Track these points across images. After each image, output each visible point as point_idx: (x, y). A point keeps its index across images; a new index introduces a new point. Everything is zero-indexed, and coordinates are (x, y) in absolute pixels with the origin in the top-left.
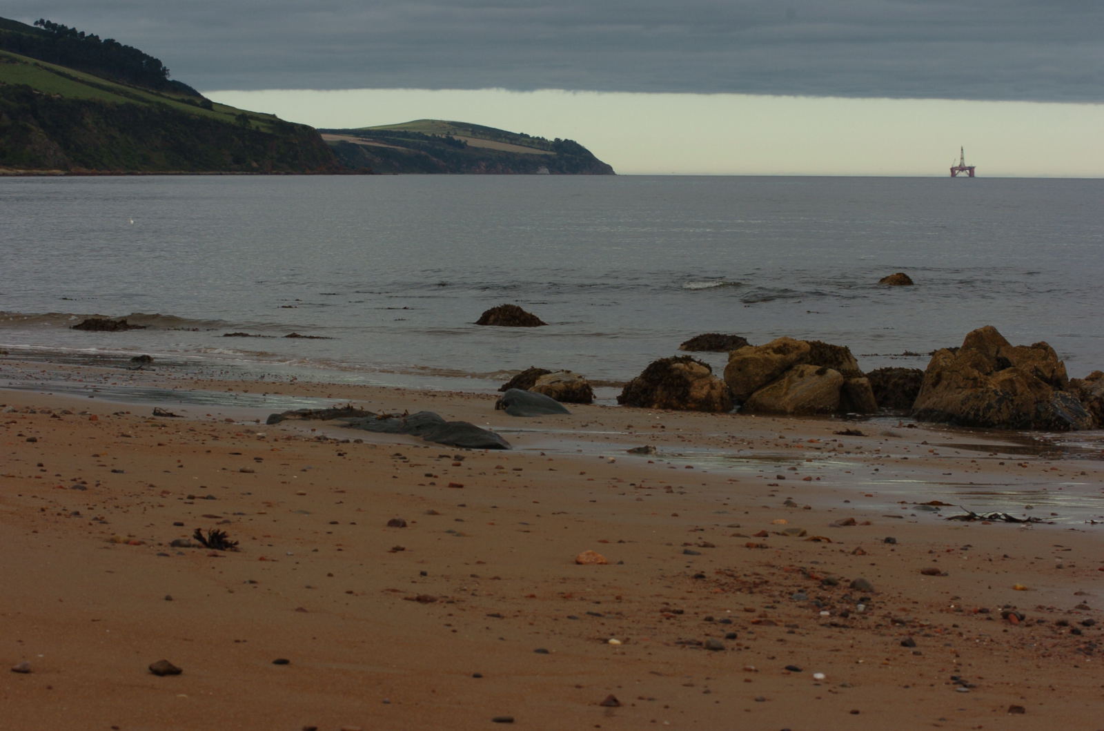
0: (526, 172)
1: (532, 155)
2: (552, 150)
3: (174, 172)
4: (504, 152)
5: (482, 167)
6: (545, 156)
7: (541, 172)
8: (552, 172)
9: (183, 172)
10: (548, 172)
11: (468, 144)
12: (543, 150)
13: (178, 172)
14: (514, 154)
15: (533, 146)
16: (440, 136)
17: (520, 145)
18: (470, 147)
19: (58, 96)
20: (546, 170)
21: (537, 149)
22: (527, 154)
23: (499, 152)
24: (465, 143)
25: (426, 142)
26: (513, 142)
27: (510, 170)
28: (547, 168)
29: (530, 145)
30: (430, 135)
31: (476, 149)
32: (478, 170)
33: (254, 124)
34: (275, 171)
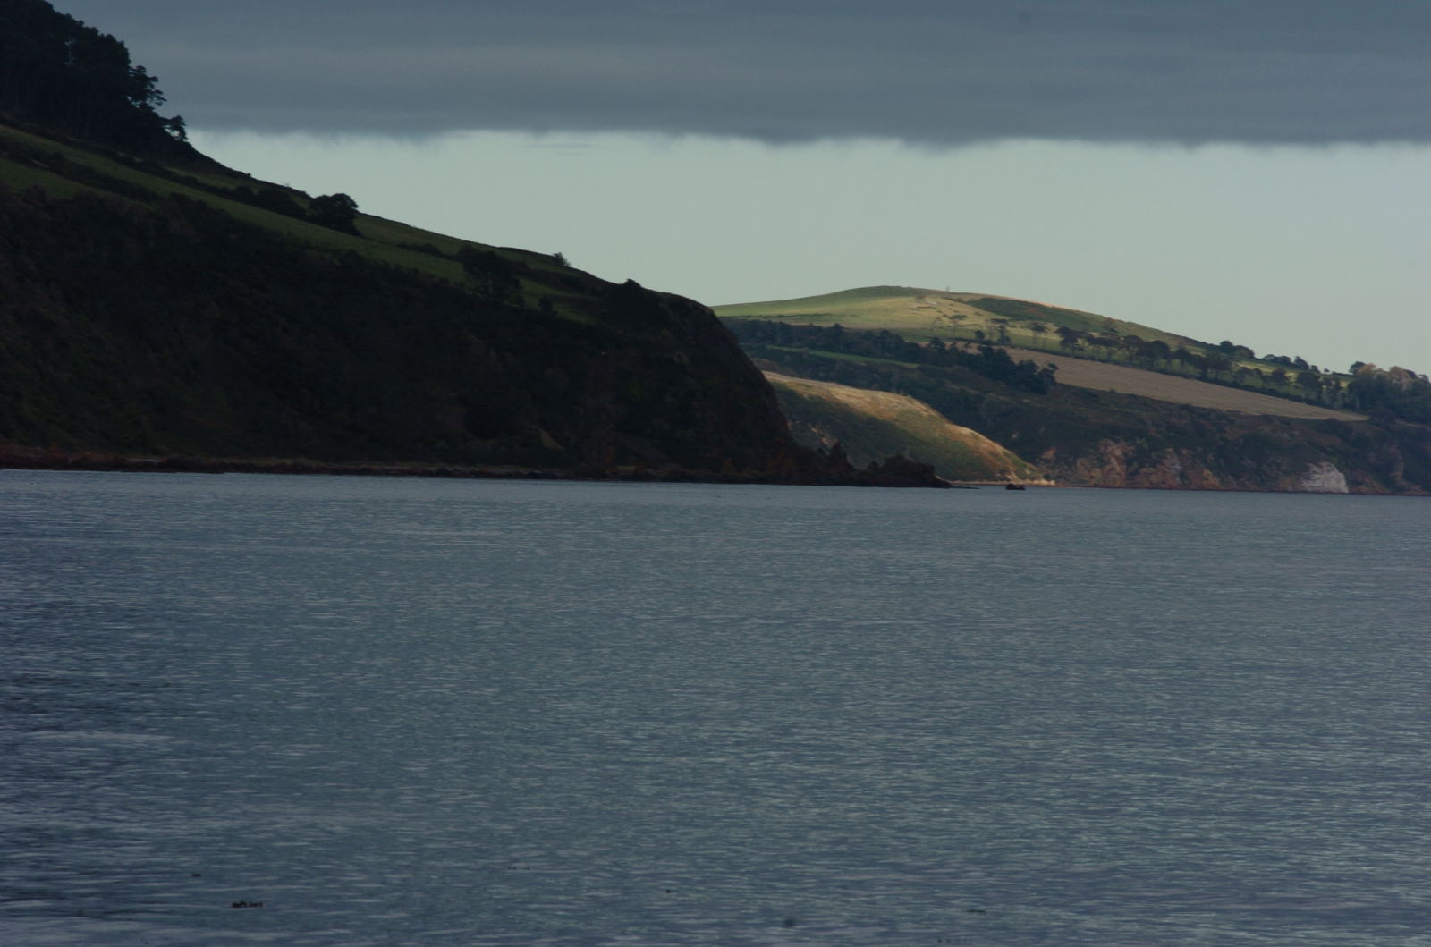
0: (1265, 483)
1: (1287, 422)
2: (1348, 407)
3: (274, 461)
4: (1186, 407)
5: (1113, 460)
6: (1331, 426)
7: (1317, 484)
8: (1355, 487)
9: (303, 460)
10: (1343, 486)
11: (1060, 377)
12: (1318, 403)
13: (288, 462)
14: (1220, 419)
15: (1282, 390)
16: (960, 345)
17: (1235, 385)
18: (1067, 387)
20: (1333, 479)
21: (1298, 399)
22: (1267, 419)
23: (1168, 406)
24: (1048, 374)
25: (914, 366)
26: (1211, 373)
27: (1207, 472)
28: (1340, 470)
29: (1272, 385)
30: (924, 344)
31: (1089, 396)
32: (1097, 472)
33: (532, 292)
34: (631, 468)
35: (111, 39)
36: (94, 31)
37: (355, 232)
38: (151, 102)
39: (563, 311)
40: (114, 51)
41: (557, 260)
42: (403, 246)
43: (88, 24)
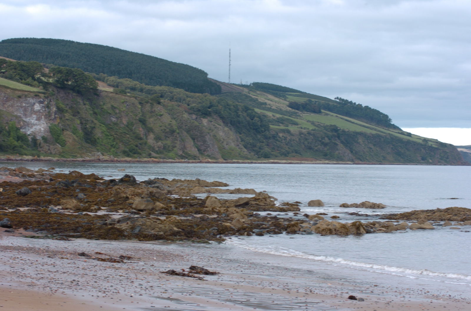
9: (400, 163)
13: (398, 163)
19: (347, 130)
33: (430, 143)
34: (439, 164)
35: (386, 115)
36: (384, 114)
37: (411, 137)
38: (391, 122)
39: (434, 146)
40: (387, 116)
41: (437, 140)
42: (417, 139)
43: (384, 113)
